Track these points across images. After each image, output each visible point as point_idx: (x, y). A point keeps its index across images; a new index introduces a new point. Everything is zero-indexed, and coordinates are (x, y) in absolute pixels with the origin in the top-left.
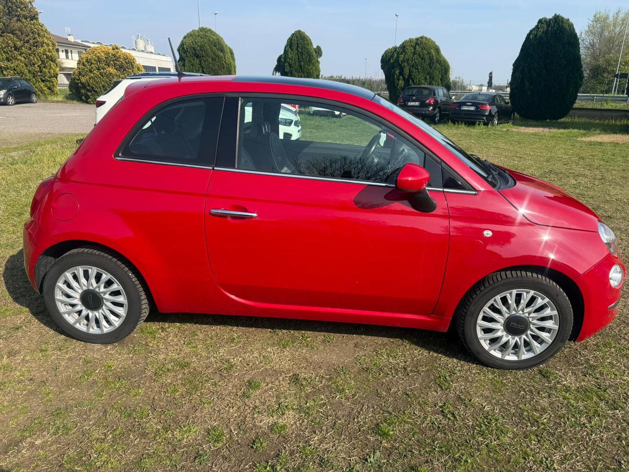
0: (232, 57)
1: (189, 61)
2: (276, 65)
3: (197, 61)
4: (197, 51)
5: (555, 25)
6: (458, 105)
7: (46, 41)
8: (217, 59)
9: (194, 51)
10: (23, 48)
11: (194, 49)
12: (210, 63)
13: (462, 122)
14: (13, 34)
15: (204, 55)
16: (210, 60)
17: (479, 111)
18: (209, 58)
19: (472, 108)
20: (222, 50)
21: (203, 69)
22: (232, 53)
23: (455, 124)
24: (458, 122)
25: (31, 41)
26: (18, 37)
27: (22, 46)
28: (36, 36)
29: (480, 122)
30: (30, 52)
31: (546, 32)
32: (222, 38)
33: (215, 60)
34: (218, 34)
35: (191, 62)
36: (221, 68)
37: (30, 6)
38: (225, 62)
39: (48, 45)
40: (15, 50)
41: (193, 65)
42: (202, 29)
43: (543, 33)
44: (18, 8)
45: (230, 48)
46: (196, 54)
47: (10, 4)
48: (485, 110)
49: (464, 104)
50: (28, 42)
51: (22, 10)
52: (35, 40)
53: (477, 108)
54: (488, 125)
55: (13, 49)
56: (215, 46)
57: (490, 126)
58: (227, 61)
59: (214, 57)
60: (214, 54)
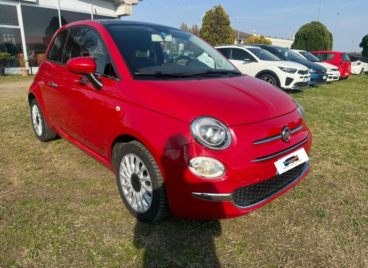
0: (330, 39)
1: (300, 42)
2: (361, 43)
3: (304, 42)
4: (306, 36)
7: (231, 35)
8: (318, 40)
9: (304, 36)
10: (219, 40)
11: (304, 35)
12: (313, 43)
14: (217, 33)
15: (310, 38)
16: (313, 41)
18: (313, 40)
20: (323, 35)
21: (307, 47)
22: (331, 36)
25: (224, 36)
26: (218, 34)
27: (219, 38)
28: (227, 33)
30: (222, 41)
32: (325, 27)
33: (317, 41)
34: (323, 24)
35: (301, 43)
36: (319, 46)
37: (227, 19)
38: (324, 42)
39: (231, 37)
40: (216, 40)
41: (301, 45)
42: (313, 23)
44: (221, 20)
45: (330, 33)
46: (304, 37)
47: (219, 19)
50: (222, 36)
51: (223, 21)
52: (226, 35)
55: (215, 40)
56: (319, 32)
58: (325, 41)
59: (316, 38)
60: (317, 37)
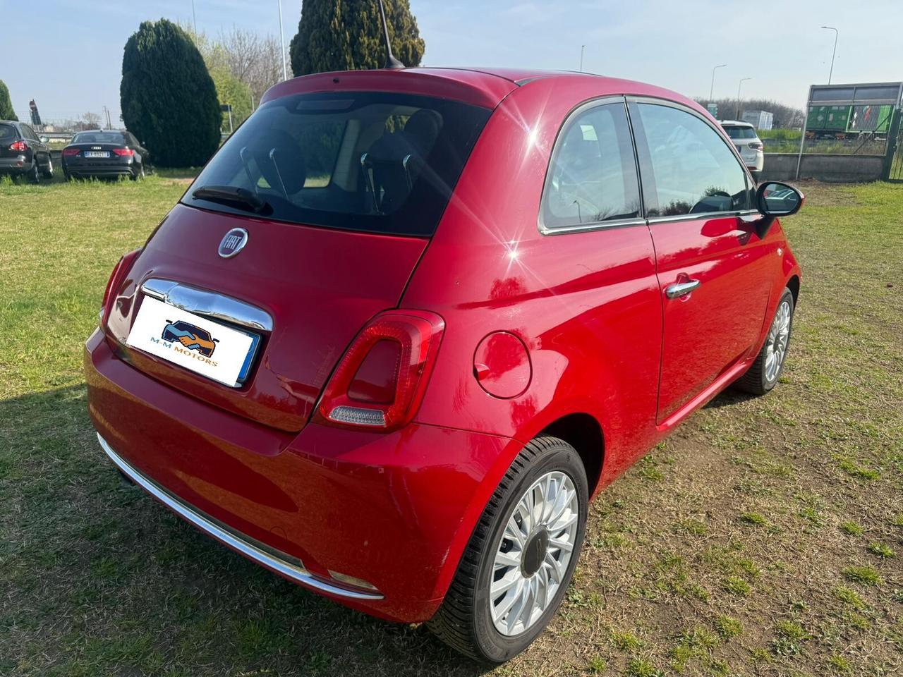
5: (166, 33)
6: (79, 150)
13: (94, 179)
17: (117, 159)
19: (105, 155)
23: (83, 182)
24: (88, 177)
29: (124, 175)
31: (158, 43)
43: (154, 43)
48: (127, 157)
49: (89, 148)
53: (113, 154)
54: (135, 180)
57: (139, 180)
